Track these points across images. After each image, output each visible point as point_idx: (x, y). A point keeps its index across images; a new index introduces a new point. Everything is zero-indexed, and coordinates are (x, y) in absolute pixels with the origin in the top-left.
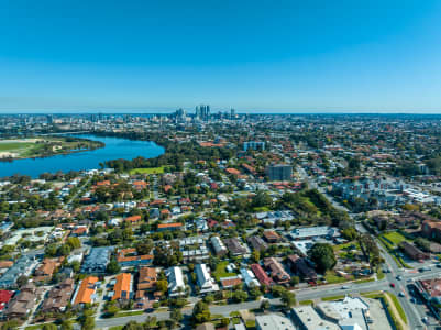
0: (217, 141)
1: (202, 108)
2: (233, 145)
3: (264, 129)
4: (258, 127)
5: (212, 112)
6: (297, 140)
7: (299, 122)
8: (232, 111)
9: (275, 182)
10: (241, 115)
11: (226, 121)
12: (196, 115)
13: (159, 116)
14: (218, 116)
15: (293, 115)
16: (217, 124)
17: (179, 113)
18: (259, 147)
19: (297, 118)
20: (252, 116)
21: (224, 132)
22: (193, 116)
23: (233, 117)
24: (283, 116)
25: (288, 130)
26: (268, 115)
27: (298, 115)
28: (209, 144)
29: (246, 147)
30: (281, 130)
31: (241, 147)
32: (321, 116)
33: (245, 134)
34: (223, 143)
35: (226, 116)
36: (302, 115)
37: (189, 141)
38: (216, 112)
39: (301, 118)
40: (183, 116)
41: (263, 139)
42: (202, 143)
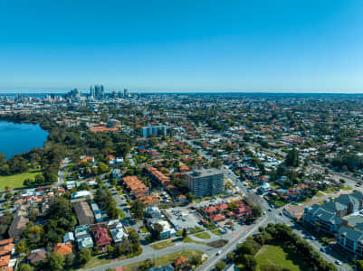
0: (110, 125)
1: (96, 89)
2: (129, 130)
3: (157, 108)
4: (151, 107)
5: (105, 92)
7: (185, 101)
8: (125, 91)
9: (204, 203)
10: (133, 95)
11: (120, 100)
12: (91, 95)
13: (53, 96)
14: (112, 95)
15: (179, 94)
16: (111, 103)
17: (73, 93)
19: (182, 97)
20: (143, 95)
21: (118, 112)
22: (87, 95)
23: (126, 96)
24: (170, 95)
25: (181, 108)
26: (157, 95)
27: (182, 94)
28: (102, 129)
29: (145, 133)
30: (174, 109)
31: (138, 132)
32: (202, 95)
33: (139, 114)
34: (118, 127)
35: (120, 95)
36: (186, 94)
37: (78, 124)
38: (110, 92)
39: (186, 97)
40: (78, 95)
41: (161, 120)
42: (93, 128)
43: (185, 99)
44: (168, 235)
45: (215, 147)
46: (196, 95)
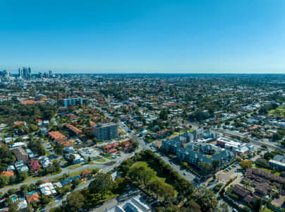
0: (38, 98)
1: (24, 70)
2: (53, 102)
3: (77, 85)
4: (71, 84)
5: (32, 73)
6: (105, 93)
7: (100, 80)
8: (50, 71)
10: (57, 75)
11: (45, 80)
12: (19, 75)
14: (39, 76)
15: (95, 75)
16: (38, 82)
17: (3, 74)
18: (78, 103)
19: (97, 77)
20: (65, 75)
21: (44, 89)
22: (16, 76)
23: (51, 77)
24: (88, 75)
25: (96, 85)
26: (78, 75)
27: (99, 75)
28: (31, 102)
29: (66, 103)
30: (90, 86)
31: (61, 103)
32: (114, 75)
33: (62, 90)
34: (44, 100)
35: (45, 76)
36: (101, 75)
37: (10, 99)
38: (37, 73)
39: (101, 77)
40: (7, 76)
41: (79, 94)
42: (22, 100)
43: (99, 79)
44: (78, 162)
45: (117, 111)
46: (109, 75)
